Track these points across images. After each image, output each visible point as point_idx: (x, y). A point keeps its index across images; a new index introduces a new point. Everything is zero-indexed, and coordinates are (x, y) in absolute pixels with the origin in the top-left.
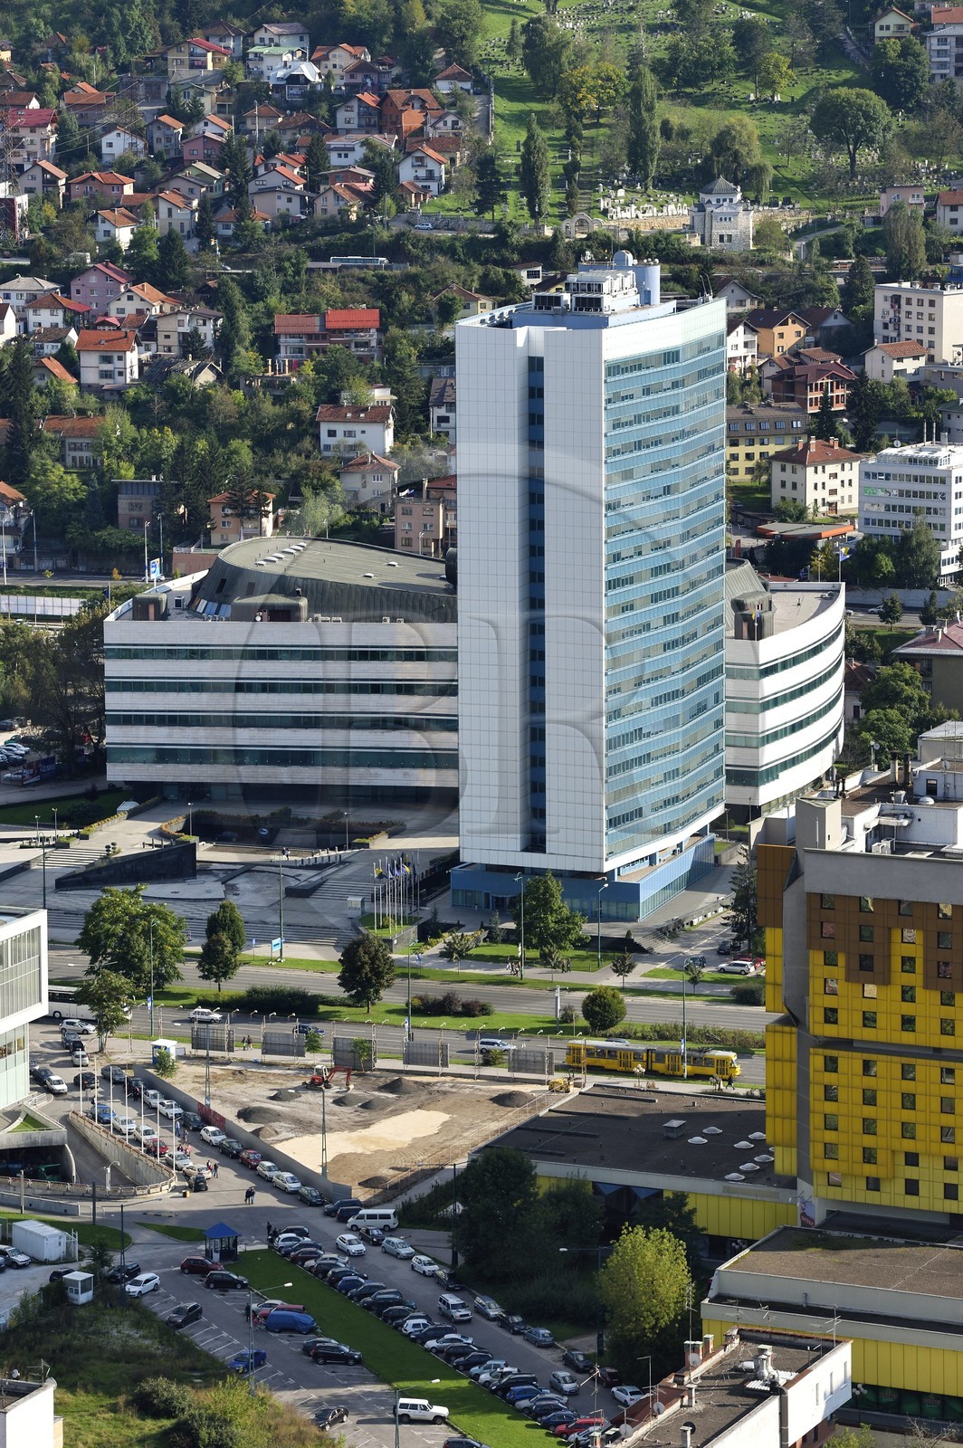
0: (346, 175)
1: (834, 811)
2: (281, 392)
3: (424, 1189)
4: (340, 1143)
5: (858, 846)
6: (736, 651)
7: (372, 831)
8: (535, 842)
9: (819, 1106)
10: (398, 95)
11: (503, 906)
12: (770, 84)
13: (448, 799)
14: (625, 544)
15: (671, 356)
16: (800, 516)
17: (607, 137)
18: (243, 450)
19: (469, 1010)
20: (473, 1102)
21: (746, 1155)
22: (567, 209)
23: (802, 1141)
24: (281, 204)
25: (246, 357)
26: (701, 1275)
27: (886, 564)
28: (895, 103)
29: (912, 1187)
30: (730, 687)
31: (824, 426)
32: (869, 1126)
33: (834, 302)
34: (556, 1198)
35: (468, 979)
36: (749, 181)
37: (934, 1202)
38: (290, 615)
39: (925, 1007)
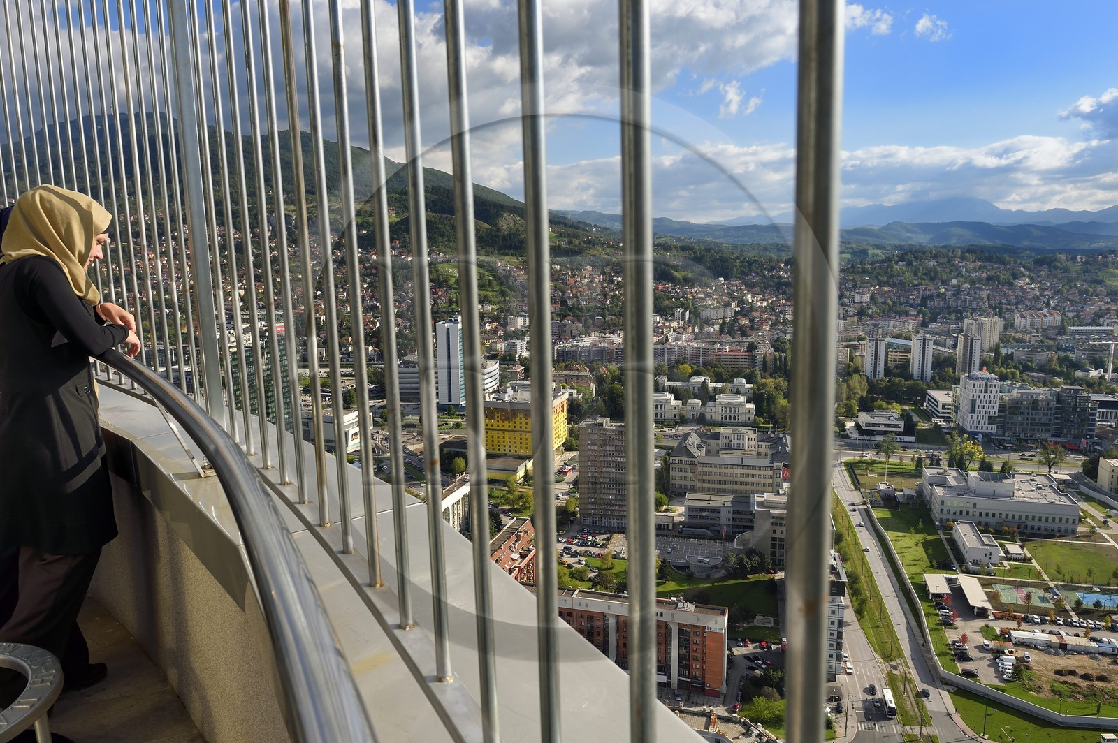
4: (416, 446)
5: (490, 400)
8: (450, 400)
10: (438, 290)
11: (445, 410)
16: (496, 351)
25: (413, 328)
26: (467, 464)
27: (508, 357)
31: (500, 337)
32: (492, 441)
33: (502, 319)
34: (447, 453)
36: (490, 302)
37: (502, 452)
38: (414, 367)
39: (501, 423)
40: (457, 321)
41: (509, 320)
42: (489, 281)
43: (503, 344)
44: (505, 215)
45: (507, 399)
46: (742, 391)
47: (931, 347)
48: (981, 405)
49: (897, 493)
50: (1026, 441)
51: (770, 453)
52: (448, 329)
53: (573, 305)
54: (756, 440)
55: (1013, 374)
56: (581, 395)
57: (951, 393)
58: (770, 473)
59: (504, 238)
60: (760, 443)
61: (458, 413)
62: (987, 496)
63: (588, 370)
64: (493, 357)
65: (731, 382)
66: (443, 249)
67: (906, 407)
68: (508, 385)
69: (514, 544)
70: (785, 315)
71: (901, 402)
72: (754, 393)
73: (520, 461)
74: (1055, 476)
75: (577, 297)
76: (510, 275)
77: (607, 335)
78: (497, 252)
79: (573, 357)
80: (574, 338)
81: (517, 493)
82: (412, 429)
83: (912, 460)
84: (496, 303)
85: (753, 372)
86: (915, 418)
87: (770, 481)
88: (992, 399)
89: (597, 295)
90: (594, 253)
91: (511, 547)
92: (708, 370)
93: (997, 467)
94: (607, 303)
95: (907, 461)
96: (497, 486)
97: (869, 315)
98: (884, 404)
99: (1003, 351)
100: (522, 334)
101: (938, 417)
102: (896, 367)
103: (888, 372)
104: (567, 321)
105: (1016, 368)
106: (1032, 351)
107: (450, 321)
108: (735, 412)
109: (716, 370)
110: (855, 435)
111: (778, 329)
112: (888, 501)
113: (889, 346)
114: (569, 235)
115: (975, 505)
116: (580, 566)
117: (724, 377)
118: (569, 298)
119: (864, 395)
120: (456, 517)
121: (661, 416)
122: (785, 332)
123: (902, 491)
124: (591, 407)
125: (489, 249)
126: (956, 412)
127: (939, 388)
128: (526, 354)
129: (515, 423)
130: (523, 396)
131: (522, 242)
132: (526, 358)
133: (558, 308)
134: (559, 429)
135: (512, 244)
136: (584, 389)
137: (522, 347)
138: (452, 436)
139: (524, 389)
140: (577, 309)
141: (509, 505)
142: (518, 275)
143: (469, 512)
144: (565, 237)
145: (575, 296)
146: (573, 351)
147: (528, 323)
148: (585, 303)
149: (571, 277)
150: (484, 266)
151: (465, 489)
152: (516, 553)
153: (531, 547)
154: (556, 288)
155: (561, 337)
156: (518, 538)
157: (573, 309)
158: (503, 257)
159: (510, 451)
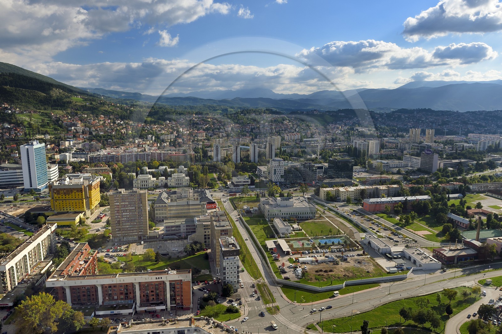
0: (12, 134)
1: (55, 182)
2: (7, 152)
3: (22, 215)
4: (13, 213)
5: (57, 185)
6: (48, 170)
7: (17, 187)
8: (31, 186)
9: (55, 205)
10: (17, 128)
11: (29, 192)
12: (50, 127)
13: (23, 184)
14: (37, 162)
15: (40, 148)
16: (55, 159)
17: (36, 131)
18: (4, 157)
19: (26, 200)
20: (26, 208)
21: (50, 209)
22: (33, 136)
23: (54, 208)
24: (7, 137)
25: (4, 149)
26: (46, 219)
27: (62, 162)
28: (61, 128)
29: (64, 210)
30: (48, 173)
31: (56, 152)
32: (60, 206)
33: (57, 143)
34: (33, 215)
35: (25, 198)
36: (49, 134)
37: (65, 211)
38: (8, 170)
39: (64, 196)
40: (32, 144)
41: (61, 143)
42: (48, 123)
43: (59, 155)
44: (54, 89)
45: (66, 183)
46: (183, 171)
47: (257, 149)
48: (278, 171)
49: (251, 209)
50: (294, 184)
51: (199, 198)
52: (28, 149)
53: (96, 134)
54: (193, 193)
55: (287, 158)
56: (105, 179)
57: (266, 167)
58: (200, 207)
59: (54, 101)
60: (194, 194)
61: (36, 193)
62: (284, 207)
63: (107, 166)
64: (54, 163)
65: (178, 168)
66: (19, 106)
67: (250, 174)
68: (66, 176)
69: (80, 257)
70: (197, 137)
71: (248, 172)
72: (188, 172)
73: (76, 214)
74: (306, 196)
75: (97, 130)
76: (59, 120)
77: (115, 149)
78: (50, 108)
79: (99, 161)
80: (98, 151)
81: (77, 231)
82: (9, 204)
83: (255, 195)
84: (52, 134)
85: (187, 163)
86: (254, 178)
87: (200, 210)
88: (282, 168)
89: (108, 129)
90: (104, 109)
91: (79, 258)
92: (166, 163)
93: (286, 195)
94: (114, 133)
95: (253, 196)
96: (65, 229)
97: (231, 136)
98: (242, 173)
99: (282, 149)
100: (69, 150)
101: (262, 177)
102: (244, 157)
103: (241, 160)
104: (93, 143)
105: (287, 155)
106: (292, 149)
107: (28, 145)
108: (181, 181)
109: (170, 163)
110: (232, 187)
111: (195, 143)
112: (248, 212)
113: (241, 149)
114: (90, 100)
115: (280, 211)
116: (115, 262)
117: (174, 166)
118: (93, 131)
119: (234, 170)
120: (44, 247)
121: (147, 186)
122: (198, 145)
123: (253, 208)
124: (111, 184)
125: (46, 107)
126: (269, 174)
127: (261, 165)
128: (72, 160)
129: (72, 195)
130: (75, 181)
131: (64, 103)
132: (72, 162)
133: (88, 136)
134: (96, 196)
135: (60, 104)
136: (106, 176)
137: (69, 156)
138: (35, 205)
139: (76, 178)
140: (98, 136)
141: (73, 237)
142: (64, 120)
143: (51, 244)
144: (88, 101)
145: (96, 130)
146: (98, 157)
147: (72, 144)
148: (102, 133)
149: (94, 121)
150: (44, 115)
151: (48, 232)
152: (82, 261)
153: (90, 257)
154: (86, 126)
155: (90, 150)
156: (82, 253)
157: (96, 136)
158: (55, 110)
159: (70, 210)
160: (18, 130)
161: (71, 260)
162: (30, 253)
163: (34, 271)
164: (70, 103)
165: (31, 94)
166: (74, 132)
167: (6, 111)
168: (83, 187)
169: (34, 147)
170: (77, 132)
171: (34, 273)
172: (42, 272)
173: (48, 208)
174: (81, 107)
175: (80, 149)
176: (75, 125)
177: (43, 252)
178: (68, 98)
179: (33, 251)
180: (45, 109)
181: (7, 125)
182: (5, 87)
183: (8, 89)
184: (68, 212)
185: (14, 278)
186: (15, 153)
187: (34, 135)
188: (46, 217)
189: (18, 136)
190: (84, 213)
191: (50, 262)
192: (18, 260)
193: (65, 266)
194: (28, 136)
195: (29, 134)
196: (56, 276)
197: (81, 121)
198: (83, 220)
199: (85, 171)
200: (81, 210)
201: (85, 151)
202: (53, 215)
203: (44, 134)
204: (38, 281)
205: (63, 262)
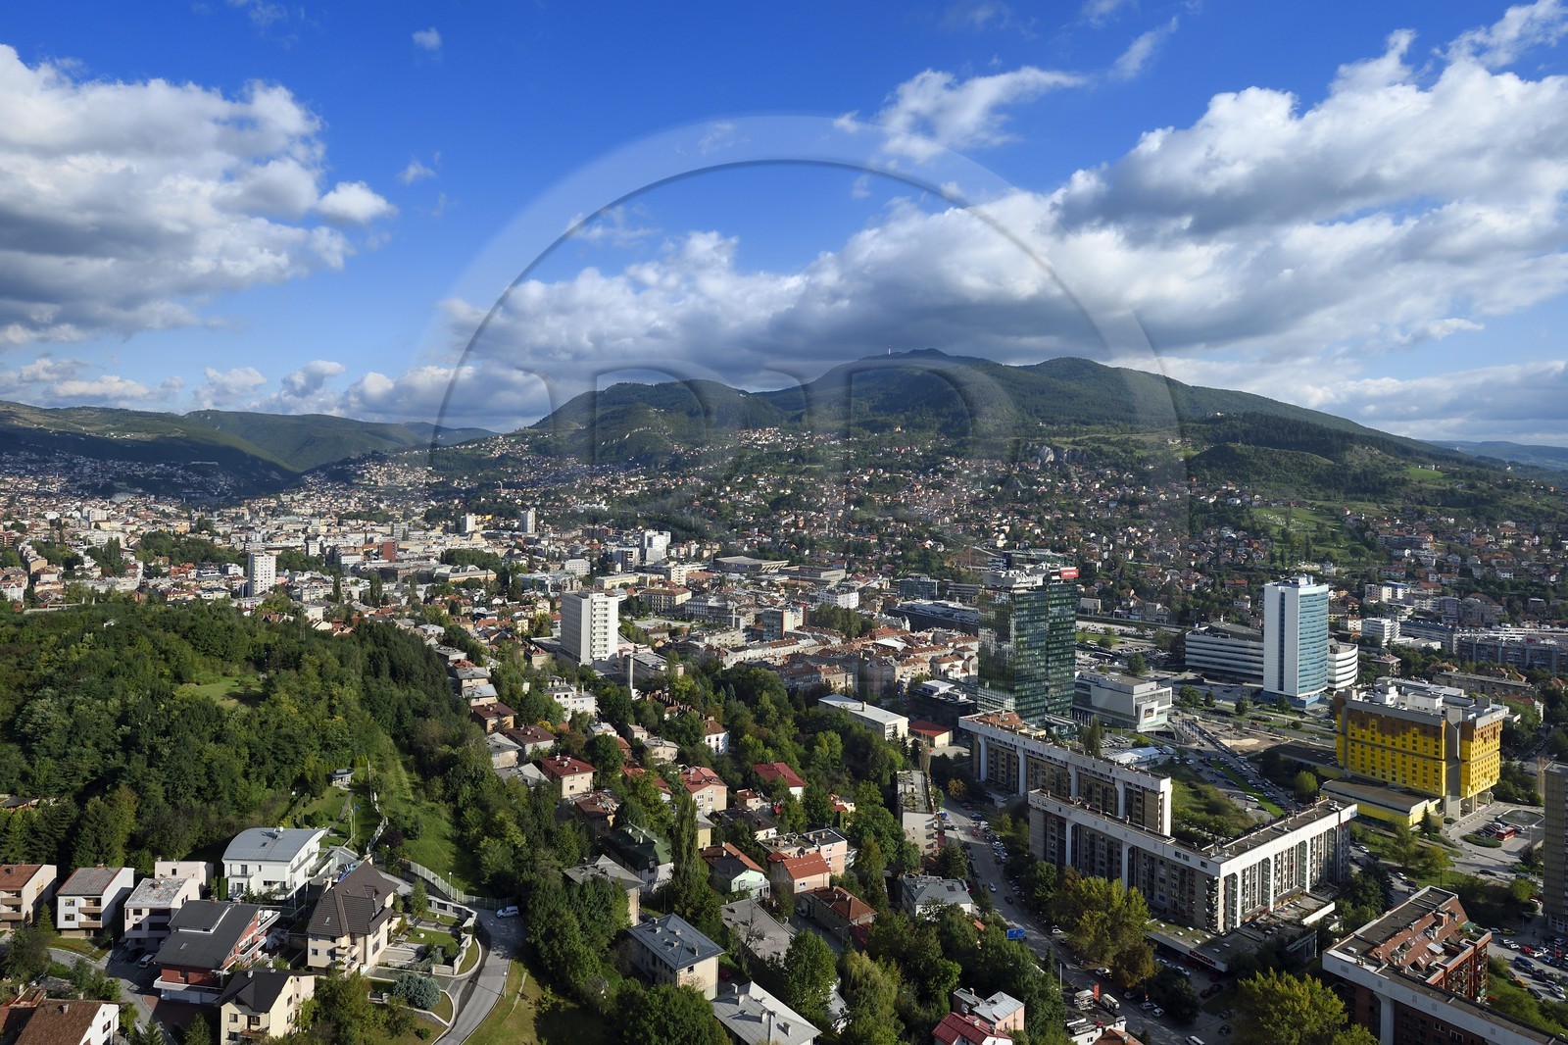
0: (1241, 555)
1: (1354, 692)
2: (1225, 594)
3: (1254, 754)
4: (1234, 742)
5: (1361, 700)
6: (1330, 656)
7: (1243, 681)
8: (1281, 688)
9: (1350, 754)
10: (1253, 541)
11: (1274, 701)
12: (1339, 543)
13: (1262, 677)
14: (1303, 631)
15: (1315, 595)
16: (1347, 630)
17: (1301, 551)
18: (1217, 605)
19: (1265, 720)
20: (1266, 739)
21: (1331, 760)
22: (1291, 564)
23: (1345, 760)
24: (1227, 560)
25: (1218, 587)
26: (1320, 784)
27: (1368, 642)
28: (1370, 549)
30: (1329, 663)
31: (1353, 612)
32: (1363, 759)
33: (1355, 587)
34: (1286, 762)
35: (1264, 715)
36: (1334, 562)
37: (1378, 777)
38: (1226, 637)
39: (1378, 737)
40: (1296, 584)
41: (1367, 589)
42: (1333, 533)
43: (1360, 622)
45: (1388, 701)
52: (1283, 594)
53: (1484, 577)
56: (1518, 717)
59: (1356, 478)
63: (1524, 679)
64: (1344, 638)
66: (1260, 490)
68: (1387, 683)
69: (1432, 927)
73: (1413, 799)
75: (1490, 565)
76: (1367, 528)
77: (1557, 629)
78: (1343, 496)
79: (1493, 656)
80: (1489, 626)
81: (1413, 847)
82: (1225, 718)
84: (1343, 564)
89: (1530, 565)
90: (1519, 503)
91: (1426, 931)
94: (1553, 578)
96: (1376, 828)
100: (1391, 611)
104: (1475, 600)
107: (1286, 583)
114: (1469, 476)
118: (1477, 566)
120: (1314, 857)
124: (1537, 738)
125: (1331, 492)
128: (1399, 640)
129: (1404, 739)
130: (1414, 702)
131: (1384, 484)
132: (1401, 646)
133: (1455, 579)
134: (1485, 763)
135: (1369, 486)
136: (1522, 707)
137: (1392, 629)
138: (1288, 739)
139: (1418, 692)
140: (1493, 583)
141: (1399, 861)
142: (1381, 529)
143: (1335, 855)
144: (1461, 478)
145: (1486, 564)
146: (1490, 646)
147: (1400, 596)
148: (1507, 575)
149: (1478, 536)
150: (1323, 514)
151: (1330, 822)
152: (1436, 942)
153: (1463, 942)
154: (1449, 550)
155: (1463, 620)
156: (1439, 922)
157: (1484, 582)
158: (1354, 503)
159: (1394, 779)
160: (1256, 545)
161: (1402, 925)
162: (1279, 858)
163: (1283, 910)
164: (1404, 482)
165: (1295, 459)
166: (1409, 563)
167: (1229, 501)
168: (1443, 726)
169: (1301, 591)
170: (1419, 564)
171: (1283, 915)
172: (1308, 921)
173: (1327, 757)
174: (1438, 494)
175: (1426, 614)
176: (1416, 545)
177: (1311, 871)
178: (1397, 470)
179: (1286, 855)
180: (1328, 499)
181: (1229, 533)
182: (1232, 445)
183: (1238, 451)
184: (1385, 784)
185: (1234, 904)
186: (1243, 600)
187: (1293, 560)
188: (1321, 779)
189: (1253, 560)
190: (1438, 801)
191: (1328, 904)
192: (1248, 865)
193: (1385, 935)
194: (1278, 563)
195: (1282, 559)
196: (1355, 950)
197: (1435, 534)
198: (1434, 823)
199: (1445, 680)
200: (1431, 791)
201: (1444, 621)
202: (1341, 780)
203: (1321, 561)
204: (1293, 940)
205: (1376, 922)
